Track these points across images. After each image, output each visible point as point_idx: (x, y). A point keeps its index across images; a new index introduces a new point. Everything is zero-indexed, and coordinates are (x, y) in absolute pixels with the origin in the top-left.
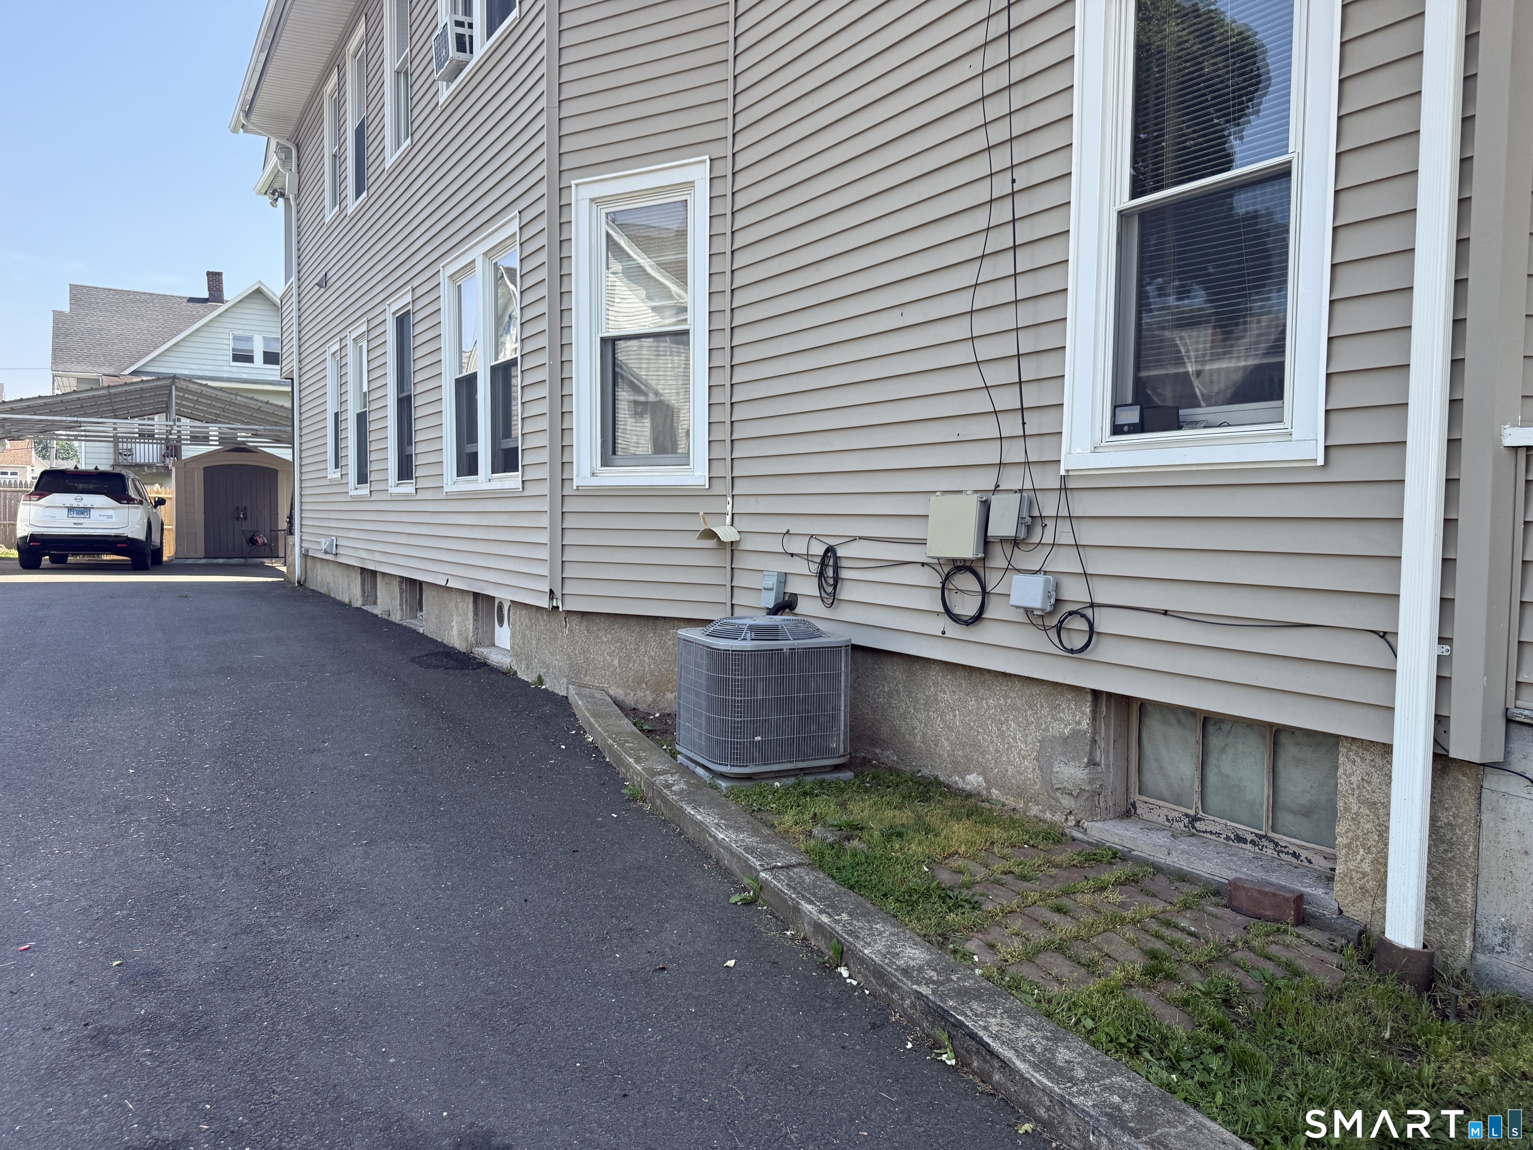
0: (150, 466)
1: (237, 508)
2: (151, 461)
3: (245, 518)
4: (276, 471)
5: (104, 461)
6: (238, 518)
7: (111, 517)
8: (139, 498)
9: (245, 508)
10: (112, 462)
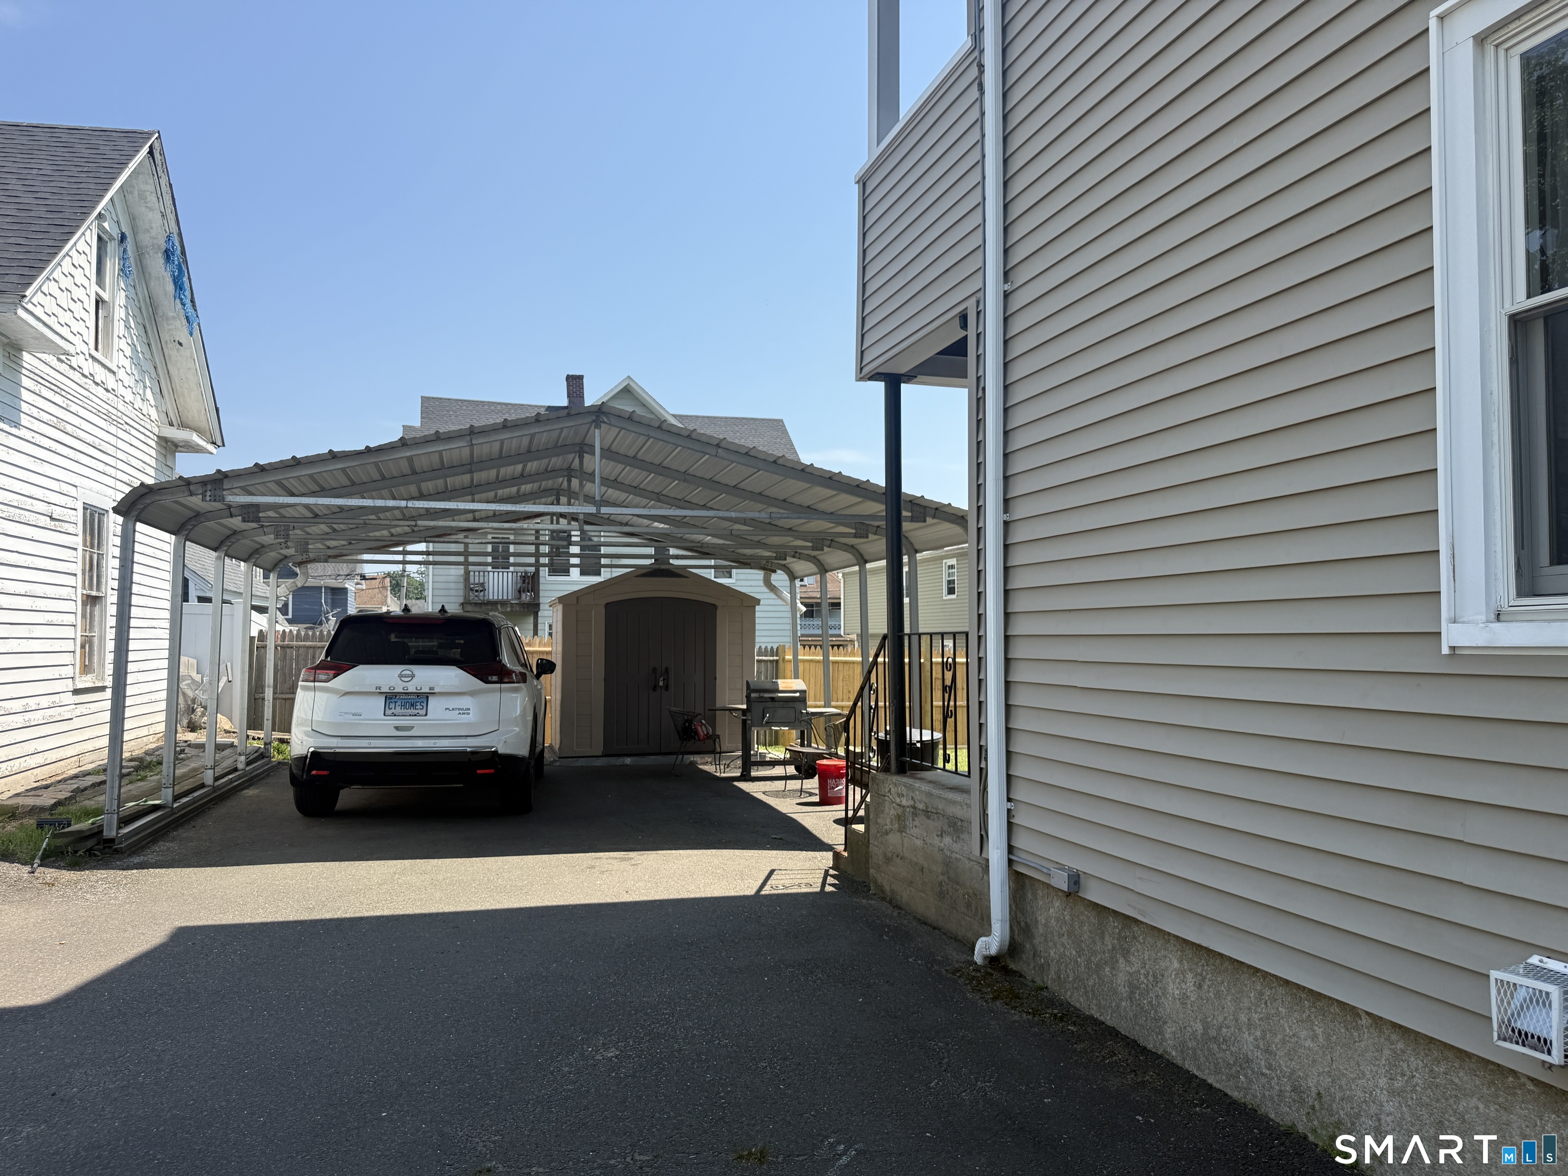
0: (504, 603)
1: (654, 669)
2: (505, 598)
3: (667, 687)
4: (715, 607)
5: (453, 599)
6: (655, 687)
7: (465, 711)
8: (519, 669)
9: (667, 670)
10: (461, 600)
